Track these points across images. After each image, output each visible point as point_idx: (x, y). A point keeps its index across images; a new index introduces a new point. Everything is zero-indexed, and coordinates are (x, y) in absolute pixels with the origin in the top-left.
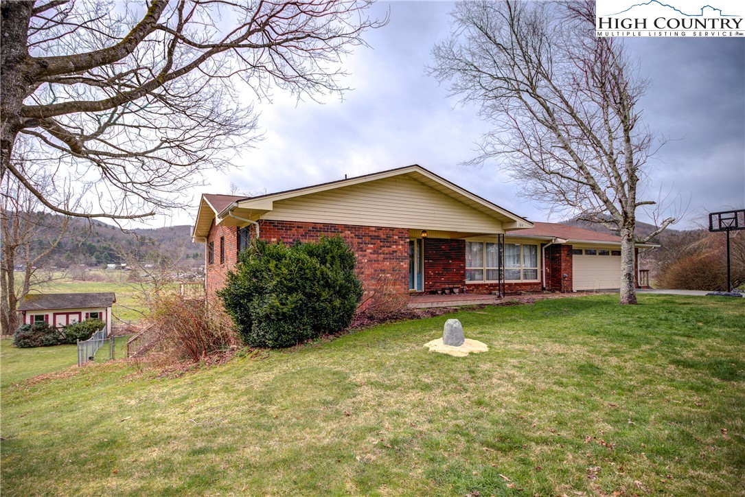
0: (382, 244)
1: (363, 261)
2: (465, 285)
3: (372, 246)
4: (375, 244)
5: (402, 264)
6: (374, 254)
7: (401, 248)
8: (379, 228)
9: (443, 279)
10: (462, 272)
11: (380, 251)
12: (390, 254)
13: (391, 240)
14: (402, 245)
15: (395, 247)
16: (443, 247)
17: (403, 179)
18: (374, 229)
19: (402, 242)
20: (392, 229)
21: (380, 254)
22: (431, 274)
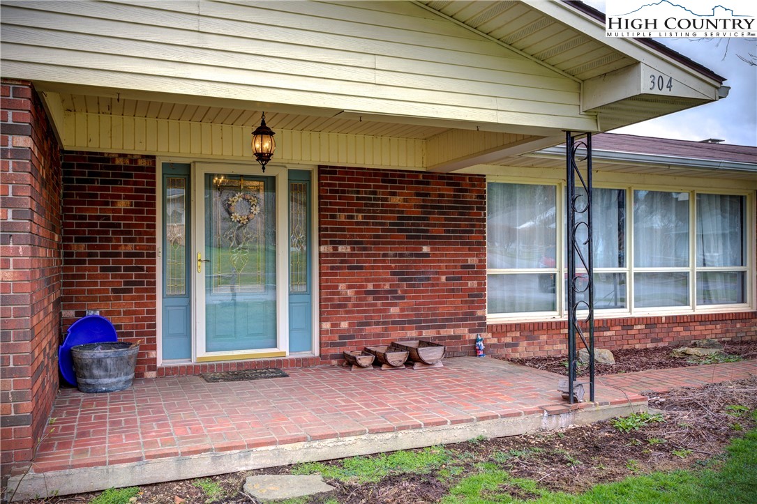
2: (482, 326)
9: (394, 310)
10: (472, 284)
16: (396, 200)
22: (350, 293)
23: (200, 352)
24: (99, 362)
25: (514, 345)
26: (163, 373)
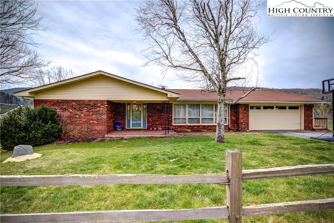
0: (92, 108)
1: (81, 115)
2: (172, 126)
3: (86, 109)
4: (88, 108)
5: (102, 116)
6: (87, 112)
7: (103, 109)
8: (90, 101)
9: (158, 123)
10: (170, 119)
11: (90, 111)
12: (96, 112)
13: (97, 106)
14: (103, 108)
15: (98, 109)
16: (158, 107)
17: (103, 78)
18: (87, 101)
19: (102, 106)
20: (97, 101)
21: (91, 112)
22: (151, 120)
23: (131, 127)
24: (118, 127)
25: (177, 129)
26: (127, 130)
